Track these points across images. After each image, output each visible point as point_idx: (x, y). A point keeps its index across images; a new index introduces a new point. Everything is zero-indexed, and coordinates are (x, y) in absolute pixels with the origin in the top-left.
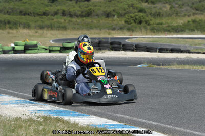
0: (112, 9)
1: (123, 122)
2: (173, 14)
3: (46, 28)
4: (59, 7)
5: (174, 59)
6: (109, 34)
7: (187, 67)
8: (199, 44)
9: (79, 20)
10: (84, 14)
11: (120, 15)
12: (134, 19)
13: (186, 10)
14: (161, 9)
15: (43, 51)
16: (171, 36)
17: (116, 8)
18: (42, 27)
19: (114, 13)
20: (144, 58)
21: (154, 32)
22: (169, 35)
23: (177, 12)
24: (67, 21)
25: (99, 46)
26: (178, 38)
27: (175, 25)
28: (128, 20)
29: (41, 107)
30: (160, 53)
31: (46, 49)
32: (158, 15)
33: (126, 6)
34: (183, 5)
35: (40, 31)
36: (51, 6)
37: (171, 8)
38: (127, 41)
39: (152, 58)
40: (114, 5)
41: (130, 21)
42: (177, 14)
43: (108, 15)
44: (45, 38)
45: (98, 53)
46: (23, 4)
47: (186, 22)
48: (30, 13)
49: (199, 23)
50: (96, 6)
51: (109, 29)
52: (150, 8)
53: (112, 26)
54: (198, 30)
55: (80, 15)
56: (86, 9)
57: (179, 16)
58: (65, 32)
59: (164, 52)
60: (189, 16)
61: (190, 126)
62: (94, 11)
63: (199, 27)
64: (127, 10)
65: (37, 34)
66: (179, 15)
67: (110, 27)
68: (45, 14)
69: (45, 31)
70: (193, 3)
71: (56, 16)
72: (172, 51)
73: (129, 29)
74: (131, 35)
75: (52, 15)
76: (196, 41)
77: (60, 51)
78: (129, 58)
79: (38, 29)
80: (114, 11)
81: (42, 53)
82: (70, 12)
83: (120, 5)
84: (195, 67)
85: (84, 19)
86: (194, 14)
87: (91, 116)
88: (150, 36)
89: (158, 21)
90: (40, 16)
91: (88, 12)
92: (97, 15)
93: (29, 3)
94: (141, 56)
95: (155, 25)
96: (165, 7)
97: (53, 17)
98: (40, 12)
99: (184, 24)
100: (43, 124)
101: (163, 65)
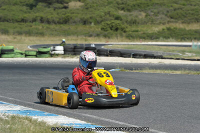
0: (88, 16)
1: (90, 122)
2: (148, 22)
3: (24, 35)
4: (37, 14)
5: (147, 64)
6: (86, 40)
7: (158, 71)
8: (173, 51)
9: (57, 27)
10: (61, 21)
11: (97, 23)
12: (110, 26)
13: (161, 18)
14: (137, 16)
15: (19, 55)
16: (146, 43)
17: (93, 15)
18: (20, 33)
19: (91, 20)
20: (118, 63)
21: (130, 39)
22: (144, 42)
23: (152, 20)
24: (45, 28)
25: (74, 52)
26: (153, 45)
27: (150, 32)
28: (105, 28)
29: (11, 108)
30: (134, 59)
31: (22, 54)
32: (133, 23)
33: (103, 13)
34: (158, 13)
35: (18, 37)
36: (29, 13)
37: (146, 16)
38: (103, 47)
39: (125, 63)
40: (91, 13)
41: (106, 28)
42: (152, 22)
43: (85, 22)
44: (22, 44)
45: (72, 58)
46: (2, 11)
47: (161, 30)
48: (9, 19)
49: (174, 31)
50: (73, 13)
51: (85, 36)
52: (126, 16)
53: (89, 32)
54: (173, 37)
55: (58, 22)
56: (63, 16)
57: (154, 24)
58: (42, 39)
59: (138, 58)
60: (164, 24)
61: (156, 126)
62: (71, 18)
63: (174, 35)
64: (103, 18)
65: (16, 40)
66: (155, 22)
67: (86, 33)
68: (23, 20)
69: (23, 37)
70: (168, 12)
71: (34, 23)
72: (146, 56)
73: (105, 36)
74: (107, 42)
75: (30, 22)
76: (171, 48)
77: (36, 56)
78: (103, 62)
79: (16, 35)
80: (91, 18)
81: (17, 57)
82: (48, 19)
83: (97, 12)
84: (166, 72)
85: (62, 25)
86: (169, 22)
87: (59, 116)
88: (126, 43)
89: (134, 28)
90: (19, 23)
91: (66, 19)
92: (75, 22)
93: (8, 10)
94: (115, 61)
95: (131, 33)
96: (140, 15)
97: (31, 24)
98: (19, 19)
99: (159, 32)
100: (11, 123)
101: (135, 70)
